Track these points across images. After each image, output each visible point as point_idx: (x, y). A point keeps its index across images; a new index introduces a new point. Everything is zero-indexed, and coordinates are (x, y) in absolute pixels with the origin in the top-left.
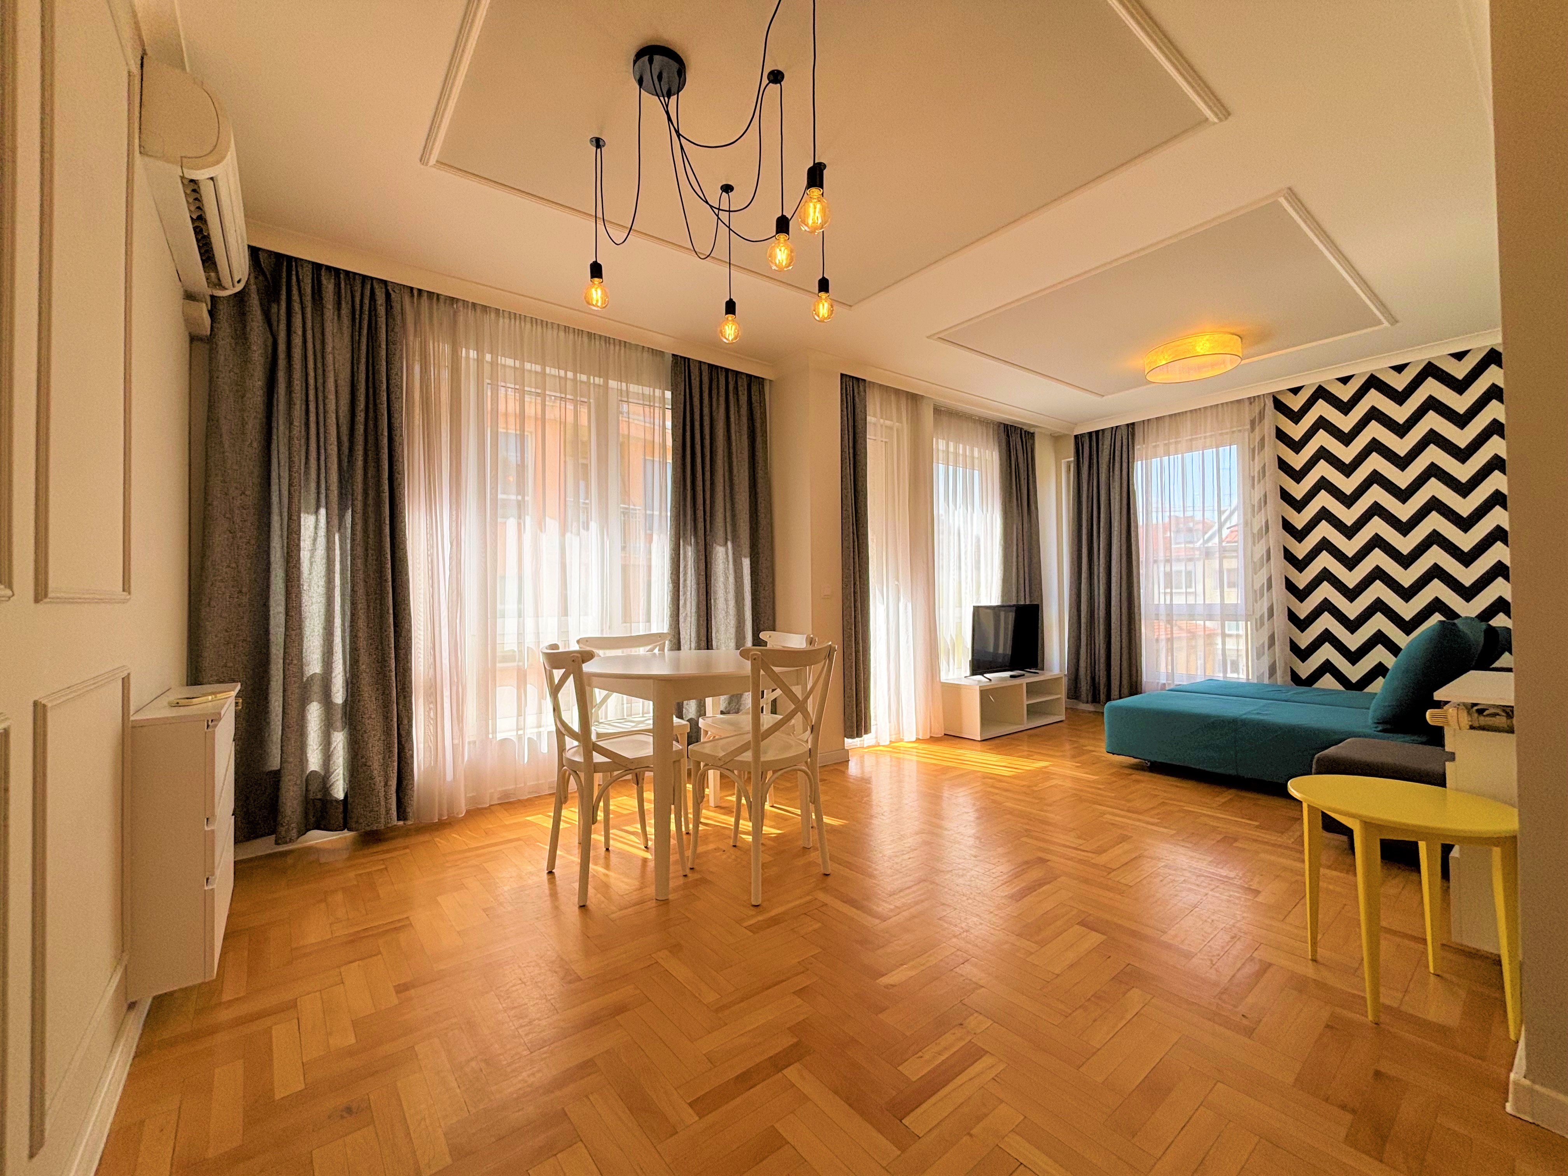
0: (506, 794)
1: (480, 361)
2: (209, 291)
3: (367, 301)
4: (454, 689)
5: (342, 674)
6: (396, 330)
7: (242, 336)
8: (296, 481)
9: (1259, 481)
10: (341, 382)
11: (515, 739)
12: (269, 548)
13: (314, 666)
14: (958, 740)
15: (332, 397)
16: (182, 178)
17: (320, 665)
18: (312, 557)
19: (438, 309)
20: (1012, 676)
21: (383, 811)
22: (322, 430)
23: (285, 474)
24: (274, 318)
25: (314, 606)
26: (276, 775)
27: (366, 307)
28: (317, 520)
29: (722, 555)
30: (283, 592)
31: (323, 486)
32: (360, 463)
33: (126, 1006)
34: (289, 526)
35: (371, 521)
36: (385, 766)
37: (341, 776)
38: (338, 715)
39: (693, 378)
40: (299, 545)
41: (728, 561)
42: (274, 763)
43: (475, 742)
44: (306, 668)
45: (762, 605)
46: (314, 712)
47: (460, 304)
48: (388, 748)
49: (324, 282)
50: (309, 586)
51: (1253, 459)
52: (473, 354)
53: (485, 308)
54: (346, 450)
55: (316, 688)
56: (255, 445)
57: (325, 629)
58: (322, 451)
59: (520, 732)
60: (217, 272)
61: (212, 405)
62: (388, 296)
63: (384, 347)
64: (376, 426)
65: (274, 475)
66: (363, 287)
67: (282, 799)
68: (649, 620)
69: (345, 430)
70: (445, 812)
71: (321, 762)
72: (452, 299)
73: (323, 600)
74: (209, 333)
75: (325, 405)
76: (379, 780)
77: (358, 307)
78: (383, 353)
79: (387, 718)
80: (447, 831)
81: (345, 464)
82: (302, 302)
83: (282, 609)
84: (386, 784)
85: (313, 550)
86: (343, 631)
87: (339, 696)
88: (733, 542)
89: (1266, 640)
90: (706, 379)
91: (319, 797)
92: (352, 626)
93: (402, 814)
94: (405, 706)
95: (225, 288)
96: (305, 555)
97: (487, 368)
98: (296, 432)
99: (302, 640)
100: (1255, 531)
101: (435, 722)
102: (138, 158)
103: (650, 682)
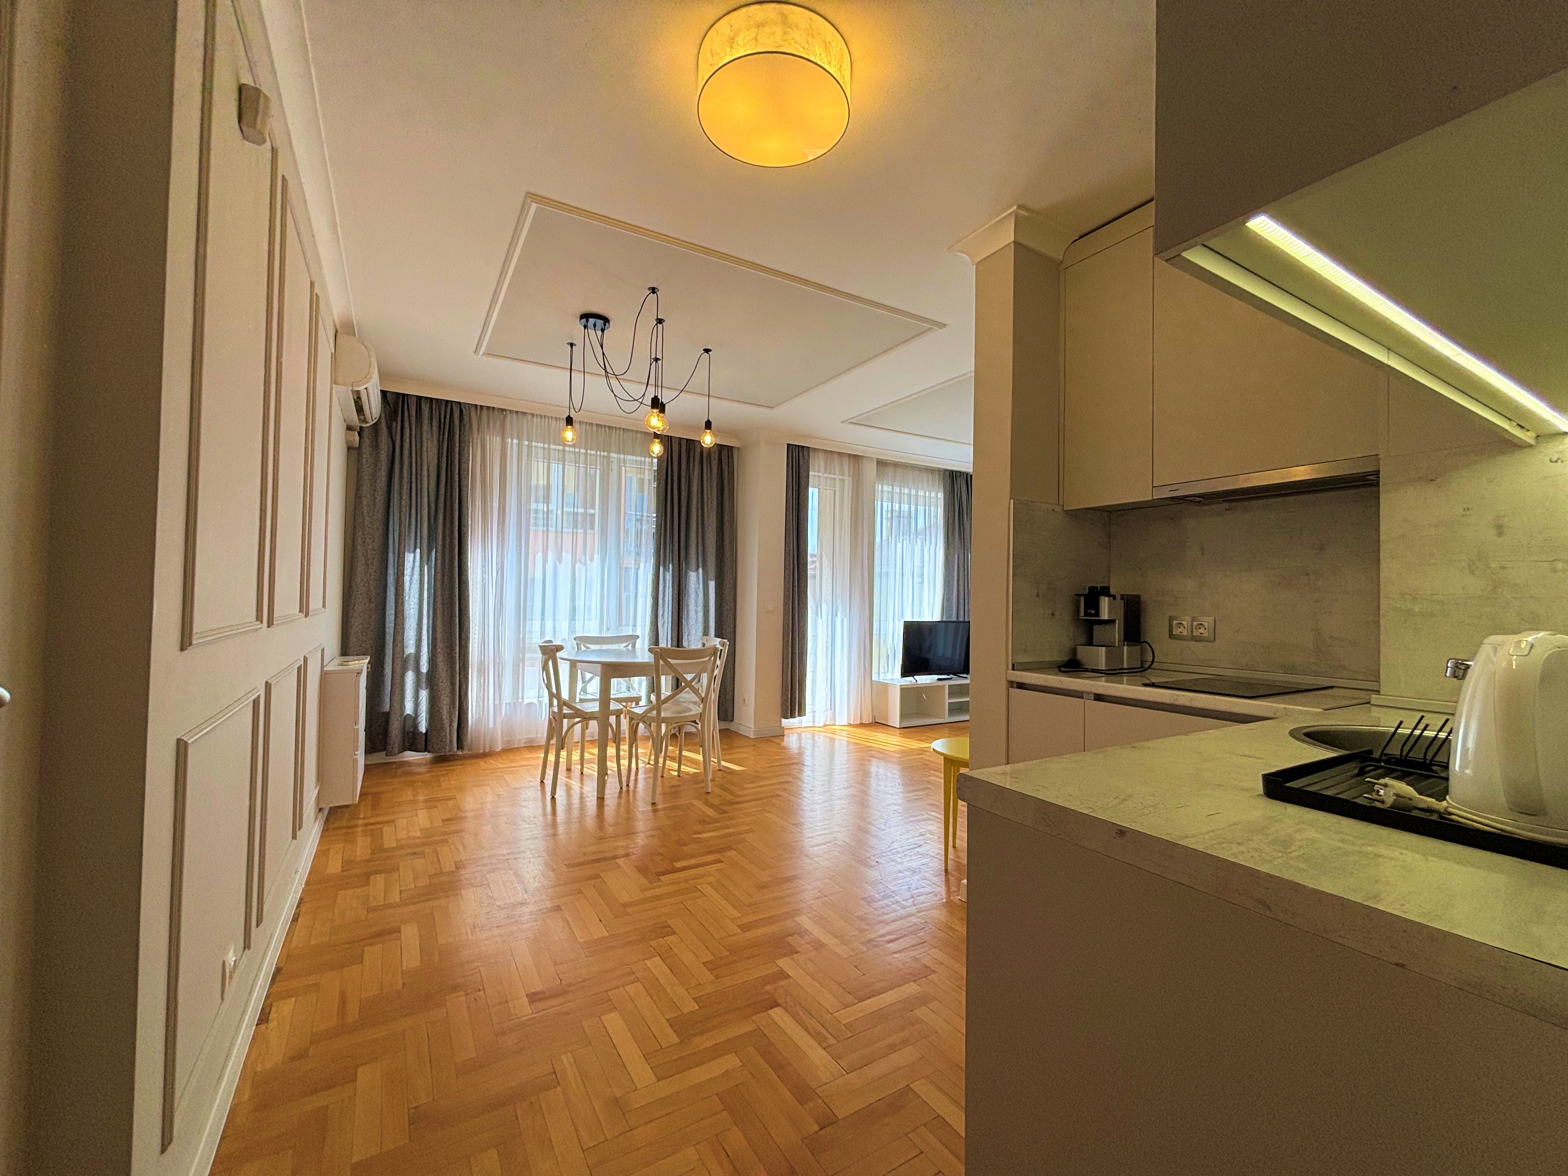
0: (530, 740)
1: (520, 445)
2: (359, 425)
3: (448, 416)
4: (497, 668)
5: (427, 654)
6: (466, 433)
7: (375, 445)
8: (403, 534)
10: (431, 469)
11: (536, 703)
12: (386, 574)
13: (410, 649)
14: (884, 726)
15: (425, 479)
16: (352, 391)
17: (414, 647)
18: (411, 579)
19: (493, 415)
20: (939, 679)
21: (448, 741)
22: (419, 500)
23: (397, 528)
24: (394, 431)
25: (412, 611)
26: (387, 715)
27: (448, 421)
28: (415, 557)
29: (694, 579)
30: (394, 601)
31: (419, 535)
32: (441, 521)
33: (318, 810)
34: (398, 561)
35: (447, 557)
36: (451, 715)
37: (424, 718)
38: (424, 679)
39: (674, 450)
40: (403, 573)
41: (699, 583)
42: (387, 708)
43: (510, 704)
44: (406, 649)
45: (725, 616)
46: (410, 677)
47: (508, 412)
48: (453, 702)
49: (423, 406)
50: (409, 598)
52: (515, 441)
53: (524, 413)
54: (433, 513)
55: (411, 663)
56: (380, 512)
57: (418, 625)
58: (419, 513)
59: (540, 699)
60: (364, 415)
61: (358, 489)
62: (461, 411)
63: (457, 445)
64: (451, 496)
65: (391, 528)
66: (446, 406)
67: (390, 729)
68: (635, 625)
69: (433, 499)
70: (488, 747)
71: (413, 709)
72: (502, 410)
73: (417, 607)
74: (357, 446)
75: (421, 484)
76: (446, 722)
77: (442, 421)
78: (457, 450)
79: (453, 684)
80: (487, 759)
81: (432, 521)
82: (410, 421)
83: (393, 612)
84: (450, 725)
85: (412, 576)
86: (428, 627)
87: (424, 669)
88: (703, 568)
90: (684, 450)
91: (411, 730)
92: (433, 624)
93: (460, 746)
94: (464, 676)
95: (367, 423)
96: (407, 578)
97: (525, 450)
98: (404, 503)
99: (404, 632)
101: (483, 687)
102: (334, 386)
103: (599, 665)
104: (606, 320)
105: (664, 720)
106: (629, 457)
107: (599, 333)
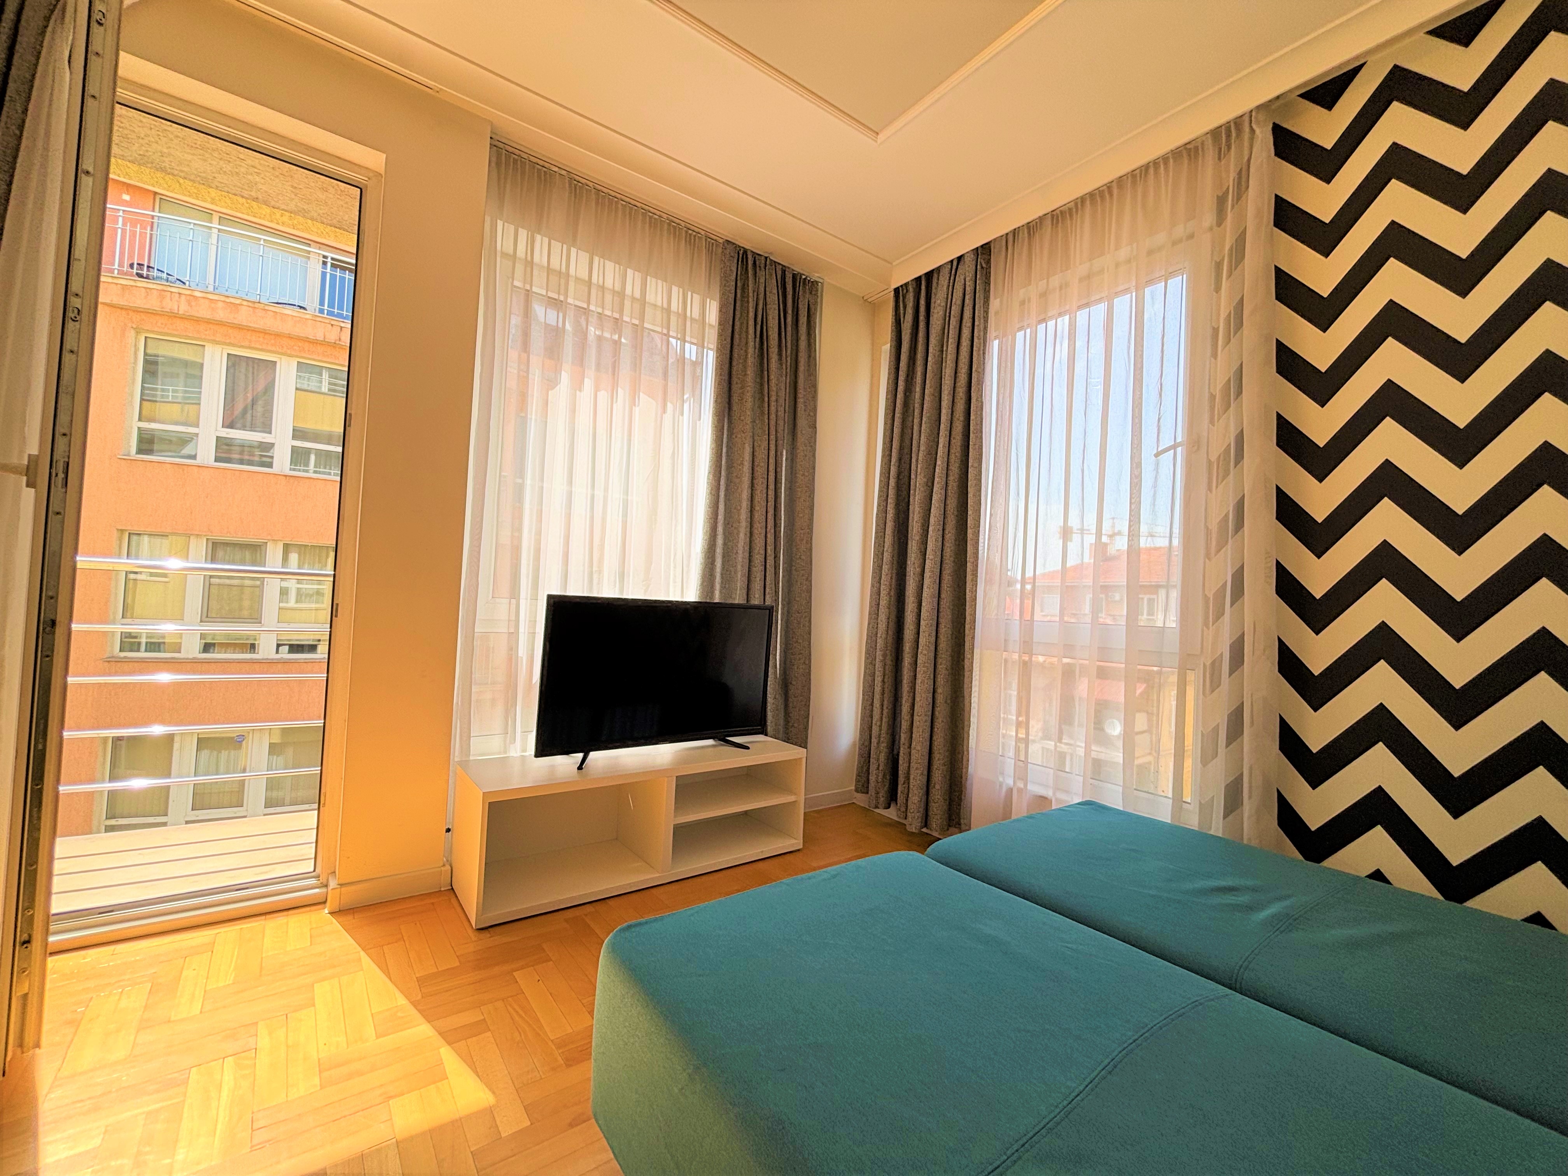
9: (1228, 341)
51: (1218, 289)
89: (1221, 719)
100: (1213, 458)
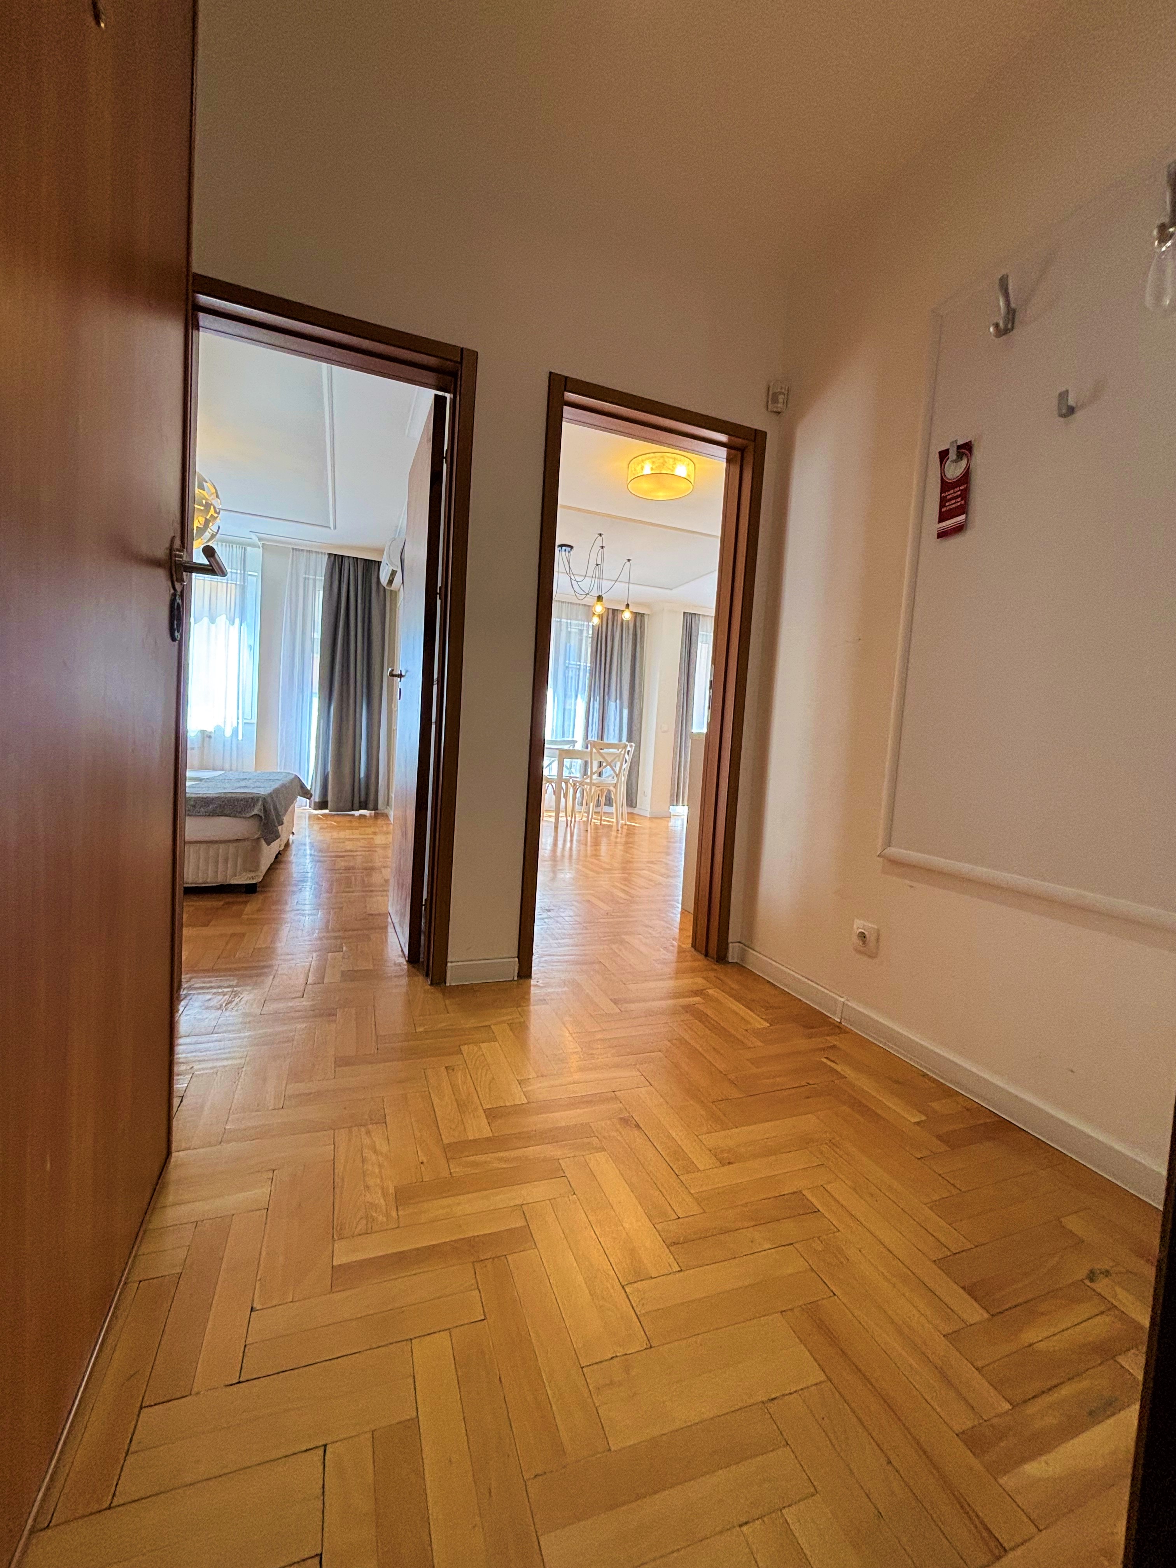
29: (612, 706)
41: (617, 708)
45: (633, 731)
88: (620, 700)
103: (558, 751)
104: (571, 547)
105: (594, 784)
106: (573, 622)
107: (567, 553)
